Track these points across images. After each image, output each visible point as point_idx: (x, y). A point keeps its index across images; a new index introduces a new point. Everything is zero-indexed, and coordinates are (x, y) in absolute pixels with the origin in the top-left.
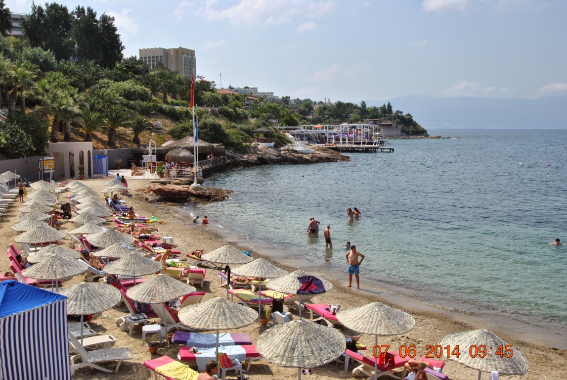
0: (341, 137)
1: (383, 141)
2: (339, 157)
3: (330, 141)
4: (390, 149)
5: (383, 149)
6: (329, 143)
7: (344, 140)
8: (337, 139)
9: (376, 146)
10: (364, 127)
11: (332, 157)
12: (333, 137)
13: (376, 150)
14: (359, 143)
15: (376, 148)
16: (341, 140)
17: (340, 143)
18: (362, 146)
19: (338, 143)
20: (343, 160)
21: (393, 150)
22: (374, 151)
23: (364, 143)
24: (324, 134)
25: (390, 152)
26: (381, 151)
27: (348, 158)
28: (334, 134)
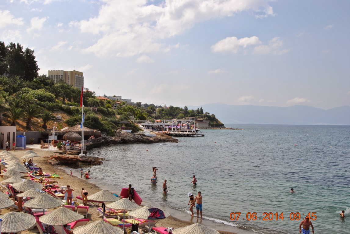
0: (172, 128)
1: (198, 130)
2: (171, 140)
3: (165, 130)
4: (202, 135)
5: (198, 135)
6: (165, 131)
7: (174, 129)
8: (170, 129)
9: (194, 133)
10: (186, 122)
11: (167, 139)
12: (168, 127)
14: (183, 131)
15: (193, 134)
16: (172, 129)
17: (171, 131)
18: (185, 133)
19: (170, 131)
20: (174, 142)
21: (204, 136)
22: (192, 136)
23: (186, 131)
24: (162, 125)
25: (202, 137)
26: (197, 136)
27: (177, 140)
28: (168, 126)
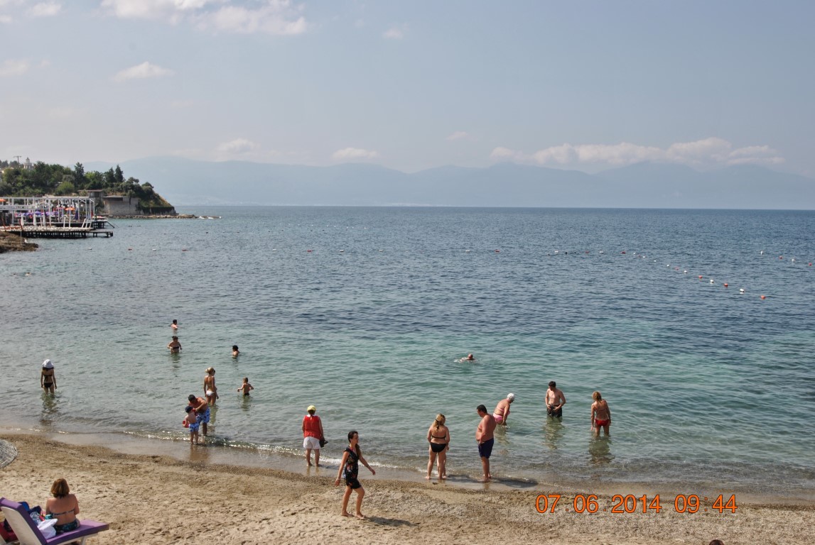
0: (35, 216)
1: (103, 222)
2: (18, 246)
3: (17, 221)
4: (107, 233)
5: (97, 233)
6: (15, 225)
7: (38, 220)
8: (29, 220)
9: (86, 228)
10: (74, 201)
11: (8, 245)
12: (22, 215)
13: (87, 234)
14: (62, 225)
15: (85, 232)
16: (35, 220)
17: (33, 225)
18: (64, 229)
19: (30, 225)
20: (25, 250)
21: (112, 235)
22: (83, 235)
23: (67, 225)
24: (7, 211)
25: (107, 237)
26: (94, 236)
27: (36, 246)
28: (25, 212)
